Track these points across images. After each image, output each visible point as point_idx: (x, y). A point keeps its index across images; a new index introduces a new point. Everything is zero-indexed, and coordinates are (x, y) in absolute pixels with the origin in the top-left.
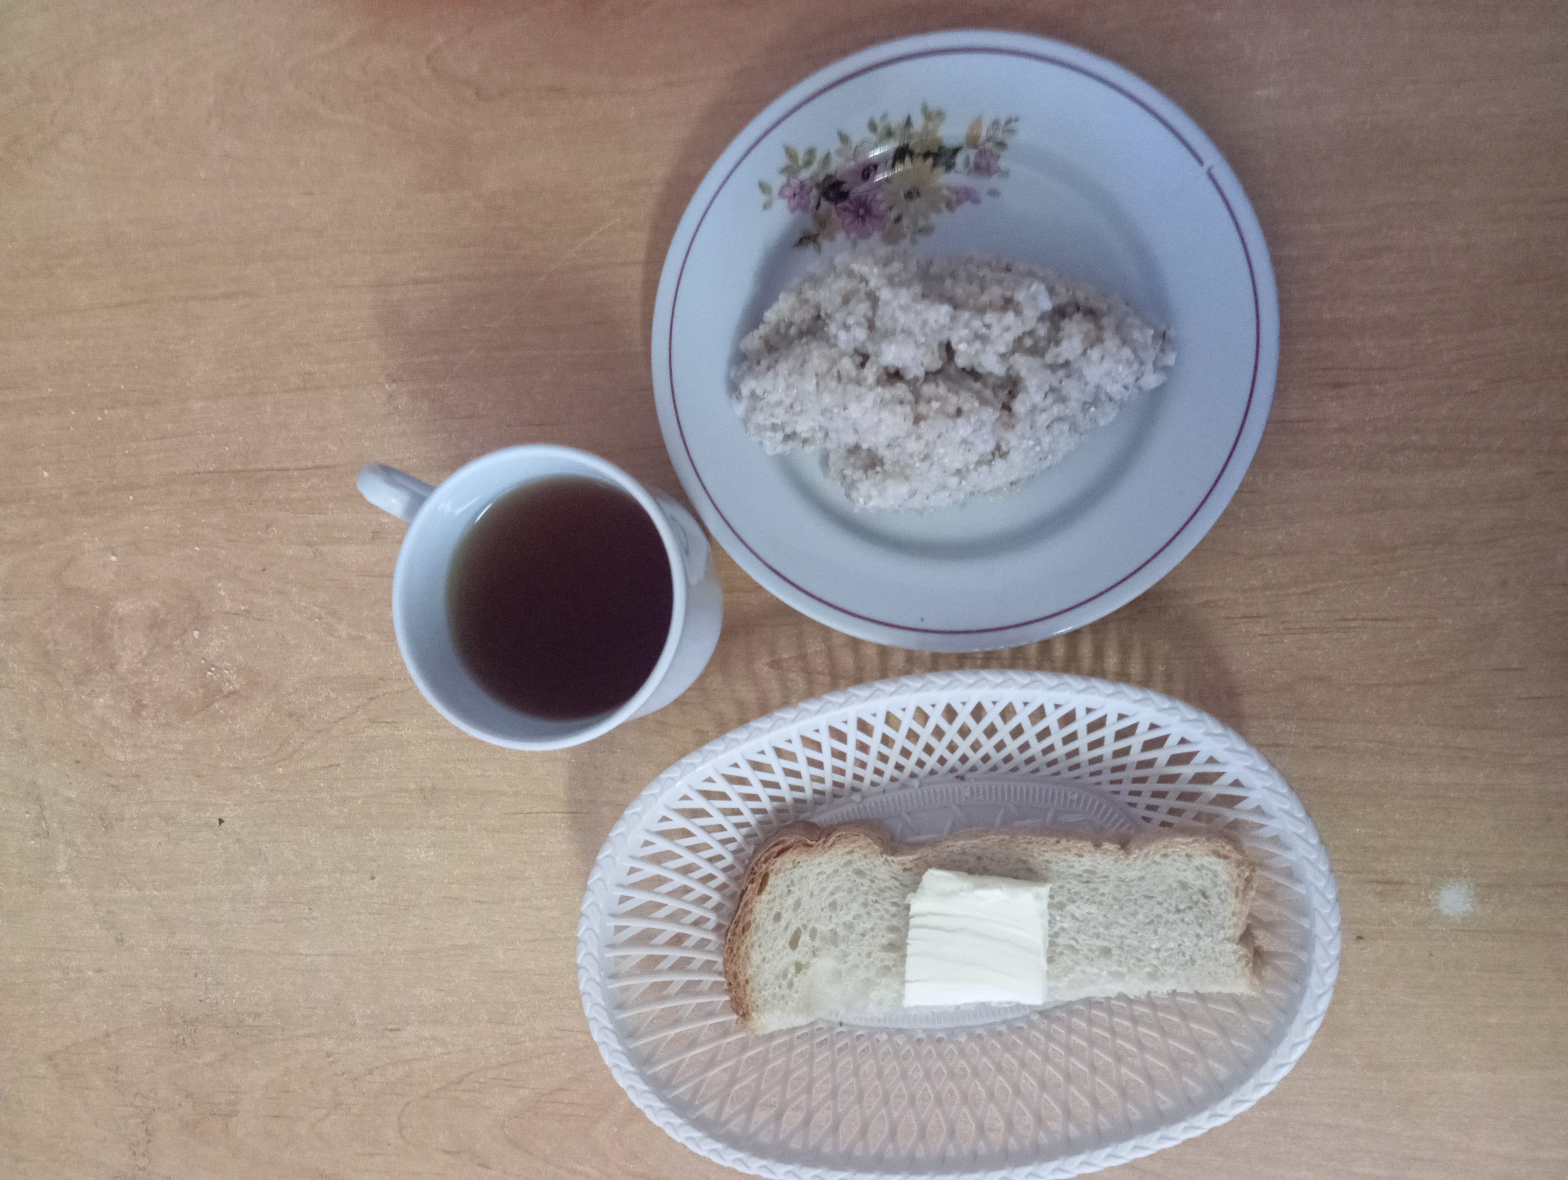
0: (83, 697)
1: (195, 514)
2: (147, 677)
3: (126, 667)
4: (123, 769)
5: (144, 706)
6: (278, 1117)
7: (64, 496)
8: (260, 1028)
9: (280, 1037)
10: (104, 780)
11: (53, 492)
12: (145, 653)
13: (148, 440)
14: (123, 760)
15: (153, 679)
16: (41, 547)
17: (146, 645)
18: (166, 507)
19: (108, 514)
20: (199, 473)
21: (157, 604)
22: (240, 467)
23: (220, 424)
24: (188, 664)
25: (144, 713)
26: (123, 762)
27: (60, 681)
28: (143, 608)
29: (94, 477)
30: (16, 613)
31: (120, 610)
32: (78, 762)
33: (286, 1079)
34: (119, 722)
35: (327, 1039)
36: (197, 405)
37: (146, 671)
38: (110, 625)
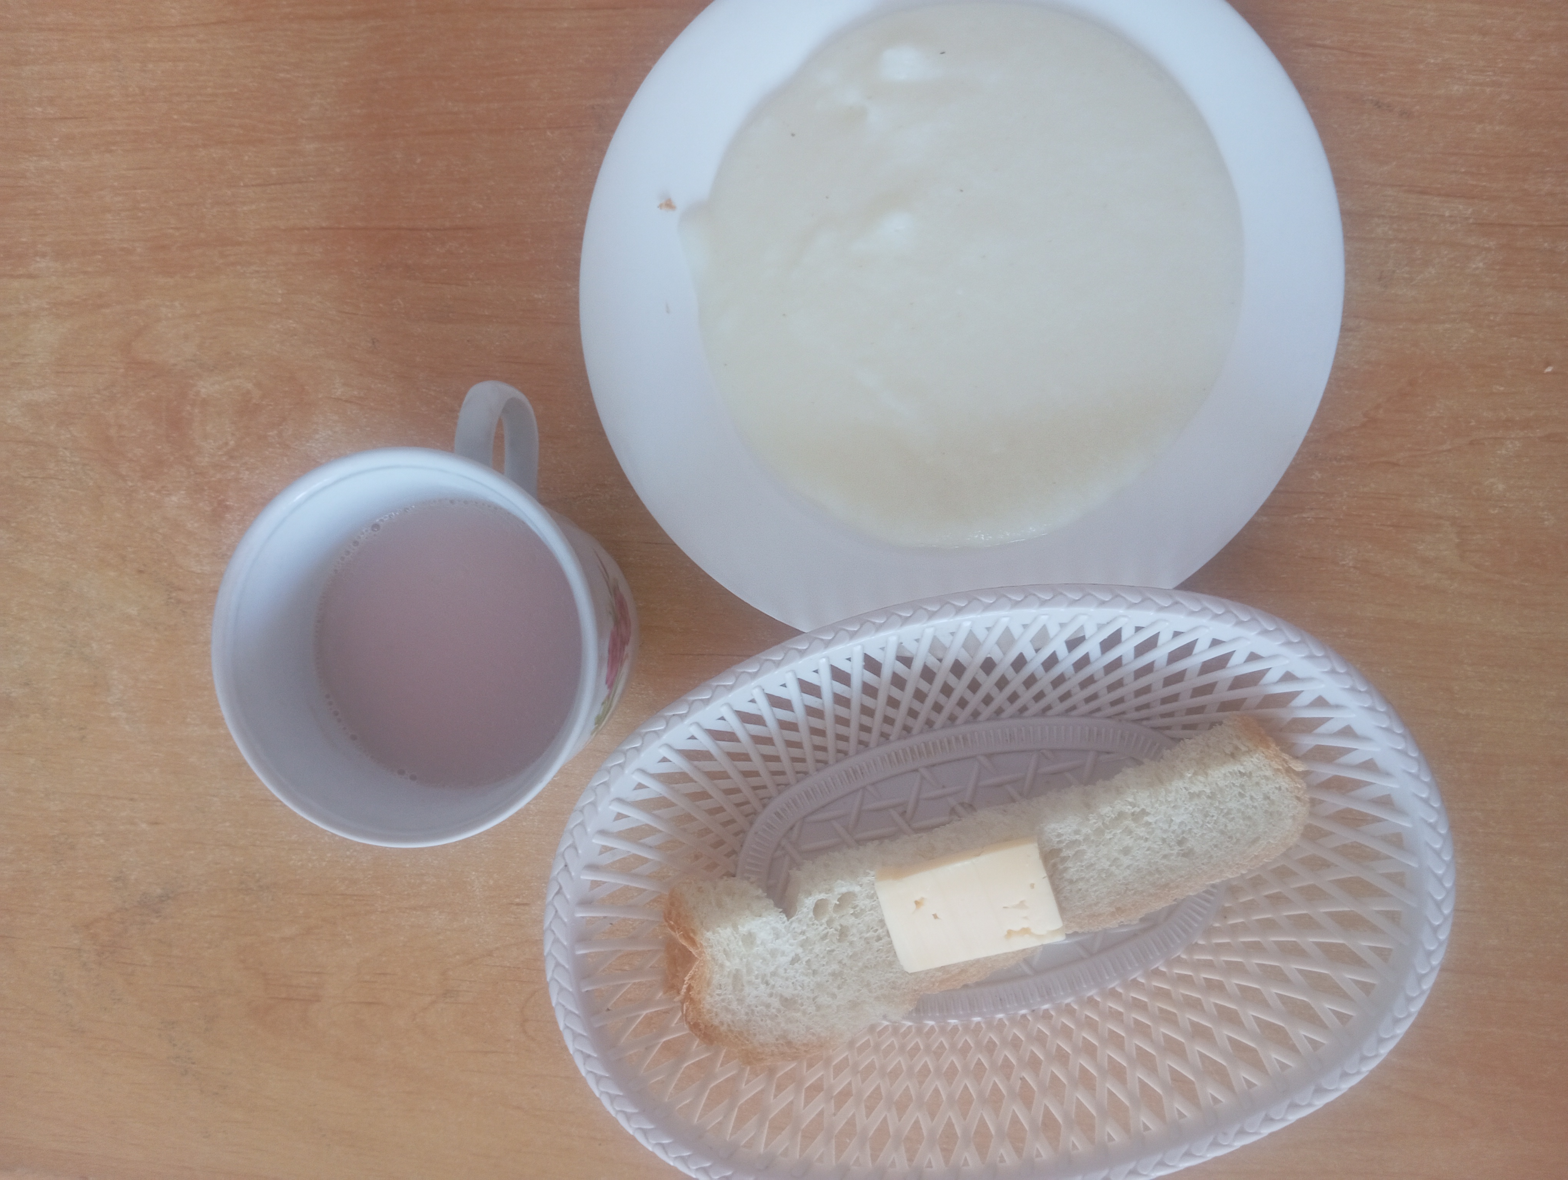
0: (152, 494)
1: (301, 278)
2: (233, 473)
3: (207, 459)
4: (199, 582)
5: (228, 508)
6: (370, 1004)
7: (139, 250)
8: (355, 898)
9: (380, 910)
10: (174, 594)
11: (125, 246)
12: (232, 443)
13: (246, 186)
14: (199, 571)
15: (241, 476)
16: (107, 311)
17: (233, 435)
18: (264, 269)
19: (193, 274)
20: (308, 229)
21: (250, 386)
22: (359, 224)
23: (338, 170)
24: (285, 459)
25: (228, 516)
26: (198, 574)
27: (124, 473)
28: (231, 390)
29: (177, 229)
30: (70, 389)
31: (203, 390)
32: (140, 572)
33: (384, 959)
34: (196, 525)
35: (437, 913)
36: (310, 147)
37: (233, 465)
38: (189, 408)
